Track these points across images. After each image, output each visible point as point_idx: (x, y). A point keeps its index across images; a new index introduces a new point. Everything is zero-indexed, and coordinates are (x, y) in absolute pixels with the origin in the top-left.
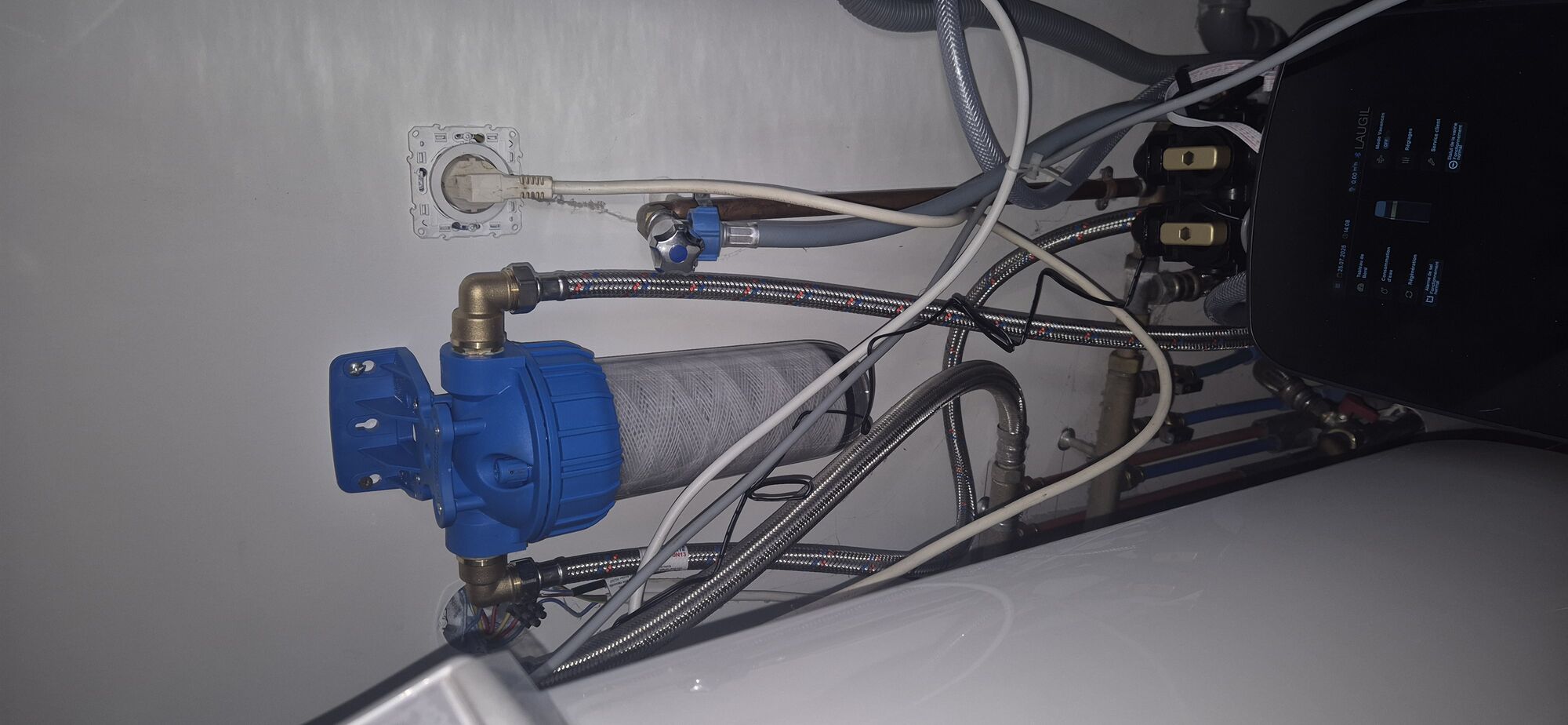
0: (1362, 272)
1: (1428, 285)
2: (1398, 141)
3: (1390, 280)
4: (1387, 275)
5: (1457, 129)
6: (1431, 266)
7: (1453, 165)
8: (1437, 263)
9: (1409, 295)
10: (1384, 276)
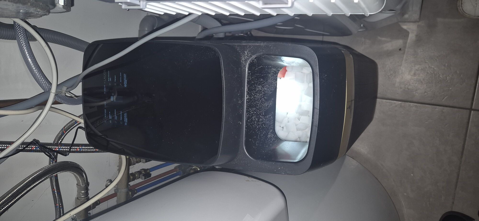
0: (110, 117)
1: (125, 120)
2: (113, 79)
3: (117, 119)
4: (116, 118)
5: (125, 76)
6: (125, 114)
7: (125, 86)
8: (126, 113)
9: (121, 123)
10: (115, 118)
